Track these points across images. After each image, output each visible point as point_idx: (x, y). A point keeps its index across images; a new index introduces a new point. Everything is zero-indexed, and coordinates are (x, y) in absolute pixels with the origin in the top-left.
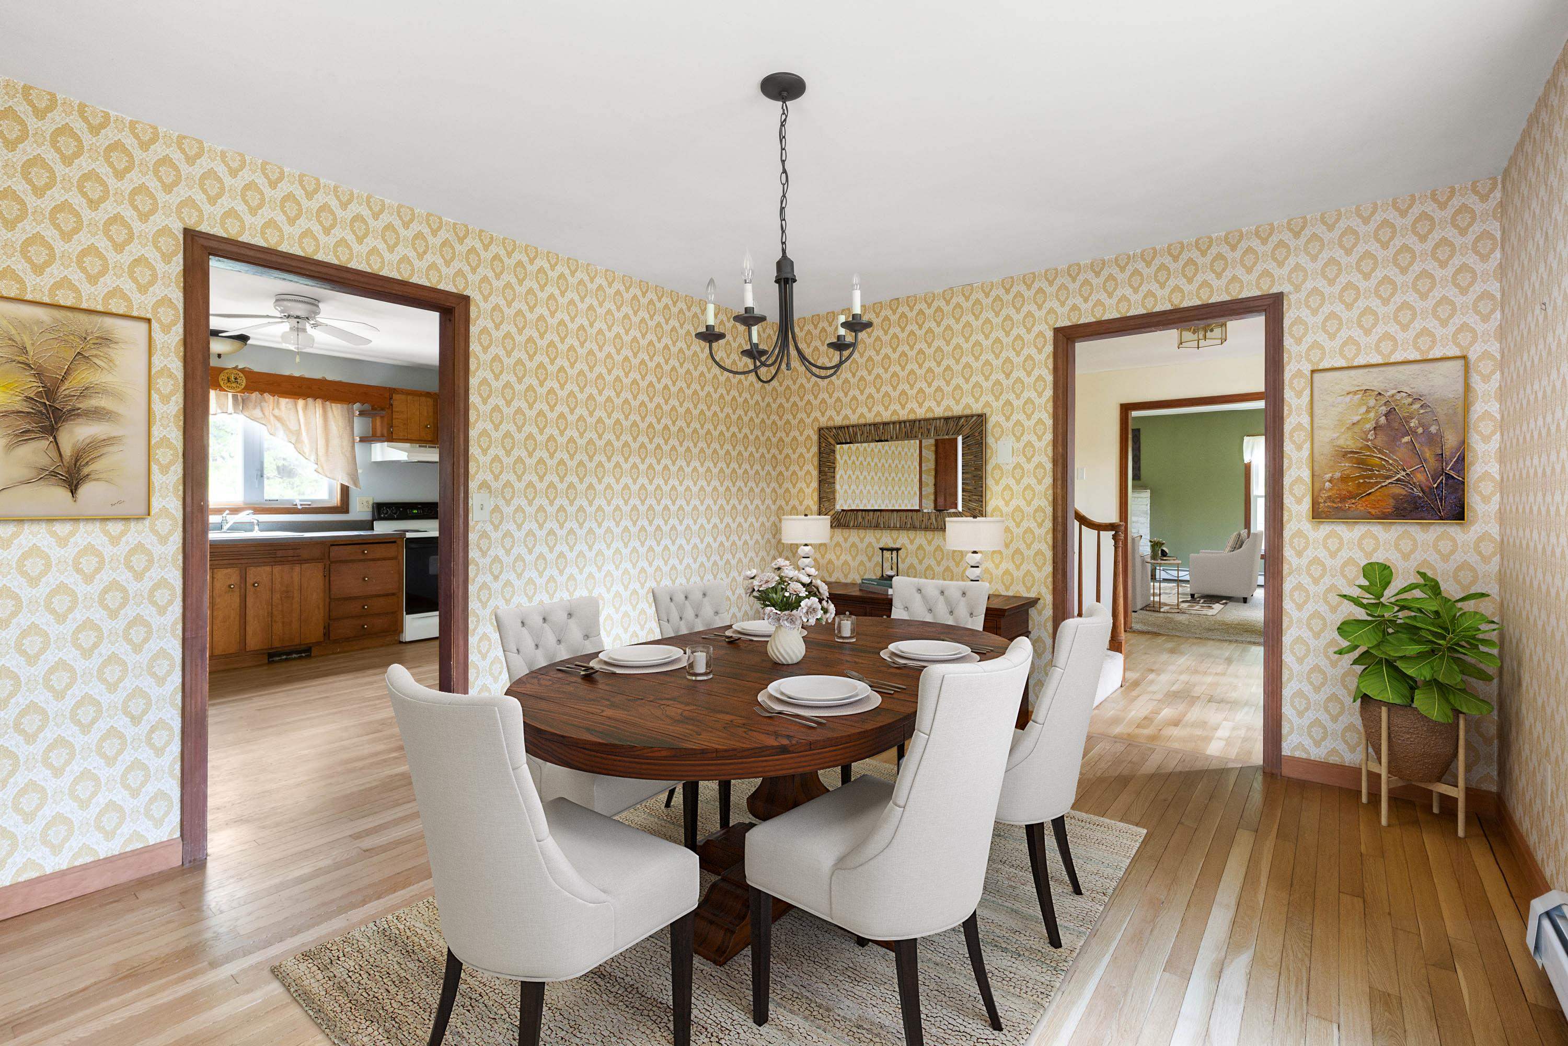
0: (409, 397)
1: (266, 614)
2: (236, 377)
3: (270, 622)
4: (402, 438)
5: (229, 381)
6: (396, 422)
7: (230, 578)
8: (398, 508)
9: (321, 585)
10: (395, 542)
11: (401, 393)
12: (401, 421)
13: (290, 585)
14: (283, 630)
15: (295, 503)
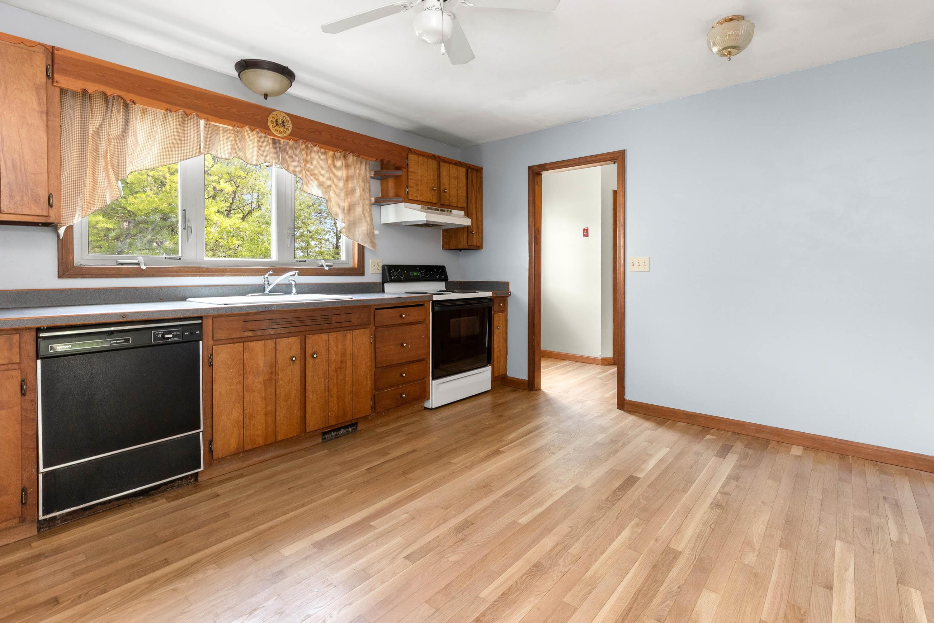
0: (421, 158)
1: (323, 389)
2: (284, 121)
3: (327, 397)
4: (415, 199)
5: (277, 124)
6: (411, 183)
7: (291, 348)
8: (403, 270)
9: (369, 353)
10: (422, 305)
11: (414, 153)
12: (414, 181)
13: (344, 354)
14: (338, 405)
15: (321, 264)
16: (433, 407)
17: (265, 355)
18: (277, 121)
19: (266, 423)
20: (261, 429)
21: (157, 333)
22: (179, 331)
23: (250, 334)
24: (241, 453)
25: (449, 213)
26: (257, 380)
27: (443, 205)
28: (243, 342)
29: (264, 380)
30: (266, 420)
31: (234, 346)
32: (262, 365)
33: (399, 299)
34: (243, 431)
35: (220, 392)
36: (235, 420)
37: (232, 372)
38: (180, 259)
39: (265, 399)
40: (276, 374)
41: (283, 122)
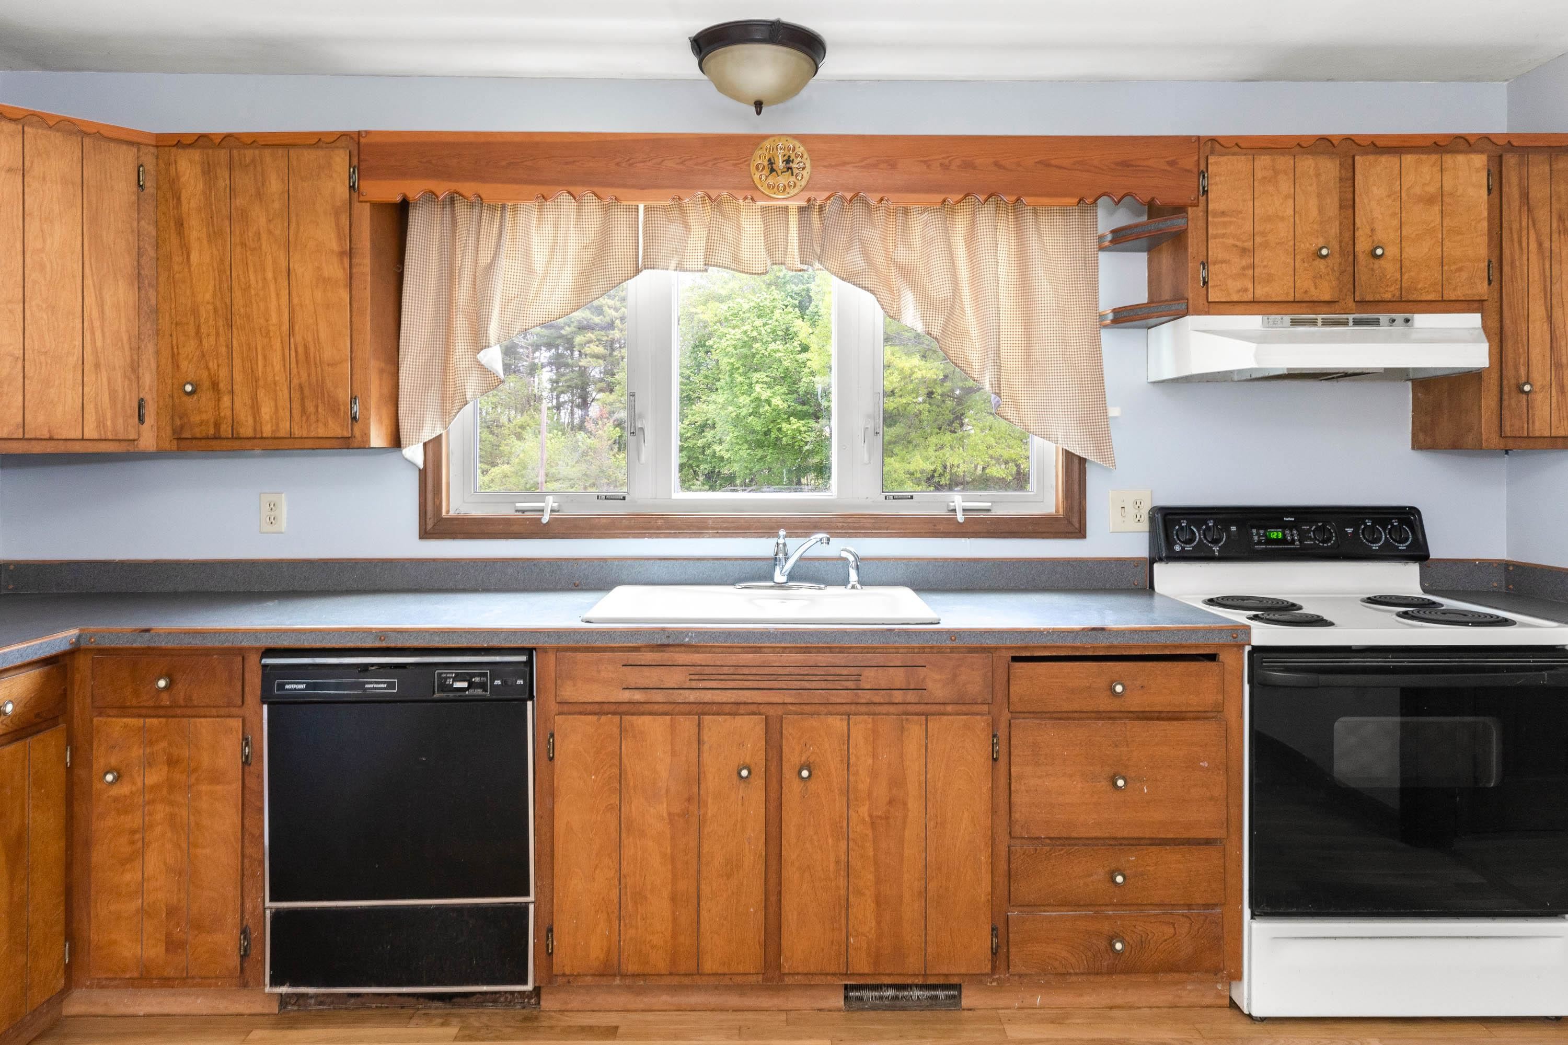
0: (1264, 161)
1: (832, 867)
2: (789, 157)
3: (843, 892)
4: (1235, 298)
5: (772, 170)
6: (1216, 251)
7: (741, 744)
8: (1226, 524)
9: (984, 790)
10: (1212, 658)
11: (1236, 149)
12: (1231, 241)
13: (897, 782)
14: (879, 923)
15: (952, 504)
16: (1256, 1013)
17: (674, 753)
18: (771, 162)
19: (675, 920)
20: (662, 933)
21: (444, 675)
22: (485, 675)
23: (638, 696)
24: (618, 978)
25: (1398, 329)
26: (652, 810)
27: (1363, 304)
28: (621, 714)
29: (669, 814)
30: (673, 913)
31: (599, 720)
32: (664, 774)
33: (1098, 634)
34: (620, 925)
35: (568, 822)
36: (601, 897)
37: (595, 781)
38: (624, 498)
39: (673, 860)
40: (701, 803)
41: (788, 161)
